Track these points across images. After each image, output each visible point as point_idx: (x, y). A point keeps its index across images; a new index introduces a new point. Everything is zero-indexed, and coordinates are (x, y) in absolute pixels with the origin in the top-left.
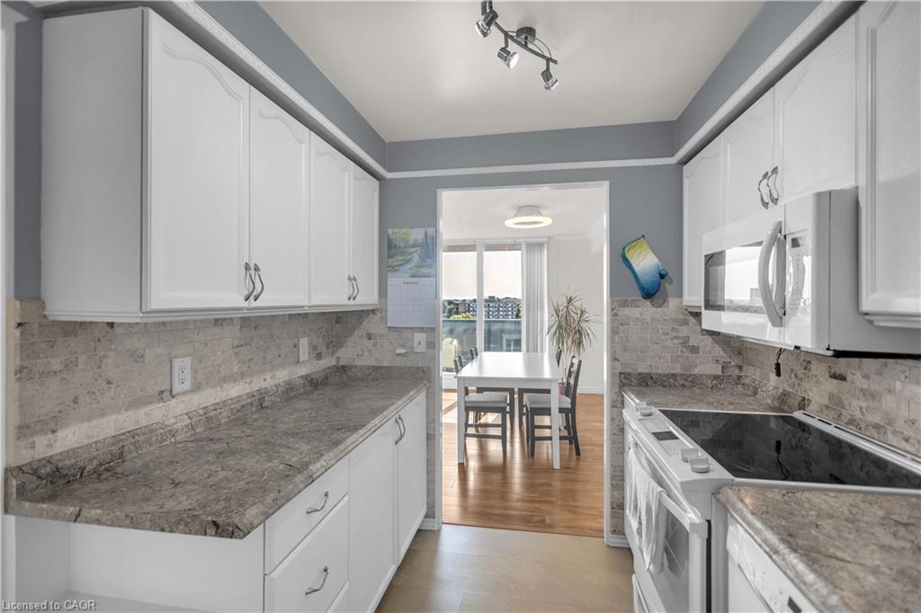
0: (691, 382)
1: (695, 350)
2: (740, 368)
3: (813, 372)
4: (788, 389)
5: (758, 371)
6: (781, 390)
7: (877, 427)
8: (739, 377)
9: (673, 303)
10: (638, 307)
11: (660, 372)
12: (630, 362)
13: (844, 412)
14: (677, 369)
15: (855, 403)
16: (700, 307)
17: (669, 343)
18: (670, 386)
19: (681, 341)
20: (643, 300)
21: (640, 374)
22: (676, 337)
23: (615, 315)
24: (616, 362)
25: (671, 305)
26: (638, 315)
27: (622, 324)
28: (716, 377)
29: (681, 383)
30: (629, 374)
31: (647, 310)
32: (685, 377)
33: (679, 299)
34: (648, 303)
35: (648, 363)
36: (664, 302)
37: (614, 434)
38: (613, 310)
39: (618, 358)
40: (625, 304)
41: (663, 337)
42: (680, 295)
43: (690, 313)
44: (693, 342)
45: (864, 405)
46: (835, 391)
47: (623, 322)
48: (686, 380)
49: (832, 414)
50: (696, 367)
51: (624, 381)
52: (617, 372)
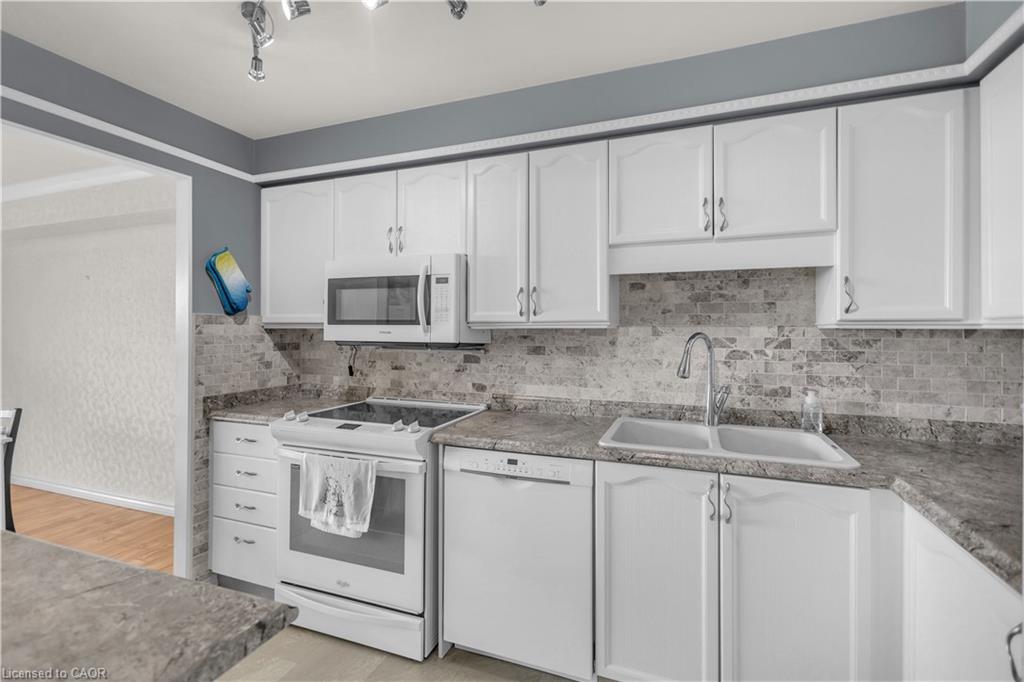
0: (269, 395)
1: (268, 365)
2: (298, 377)
3: (378, 368)
4: (352, 384)
5: (319, 377)
6: (346, 388)
7: (426, 393)
8: (300, 385)
9: (252, 319)
10: (221, 323)
11: (241, 390)
12: (214, 384)
13: (403, 390)
14: (256, 387)
15: (411, 382)
16: (322, 324)
17: (249, 361)
18: (252, 403)
19: (258, 357)
20: (227, 316)
21: (226, 395)
22: (255, 354)
23: (200, 333)
24: (200, 386)
25: (250, 321)
26: (222, 333)
27: (206, 343)
28: (285, 388)
29: (261, 398)
30: (216, 397)
31: (228, 327)
32: (263, 392)
33: (258, 317)
34: (230, 319)
35: (231, 383)
36: (245, 318)
37: (197, 469)
38: (197, 326)
39: (202, 381)
40: (209, 321)
41: (244, 355)
42: (258, 312)
43: (266, 330)
44: (267, 358)
45: (417, 382)
46: (396, 378)
47: (208, 340)
48: (264, 394)
49: (394, 393)
50: (269, 380)
51: (211, 406)
52: (201, 397)
